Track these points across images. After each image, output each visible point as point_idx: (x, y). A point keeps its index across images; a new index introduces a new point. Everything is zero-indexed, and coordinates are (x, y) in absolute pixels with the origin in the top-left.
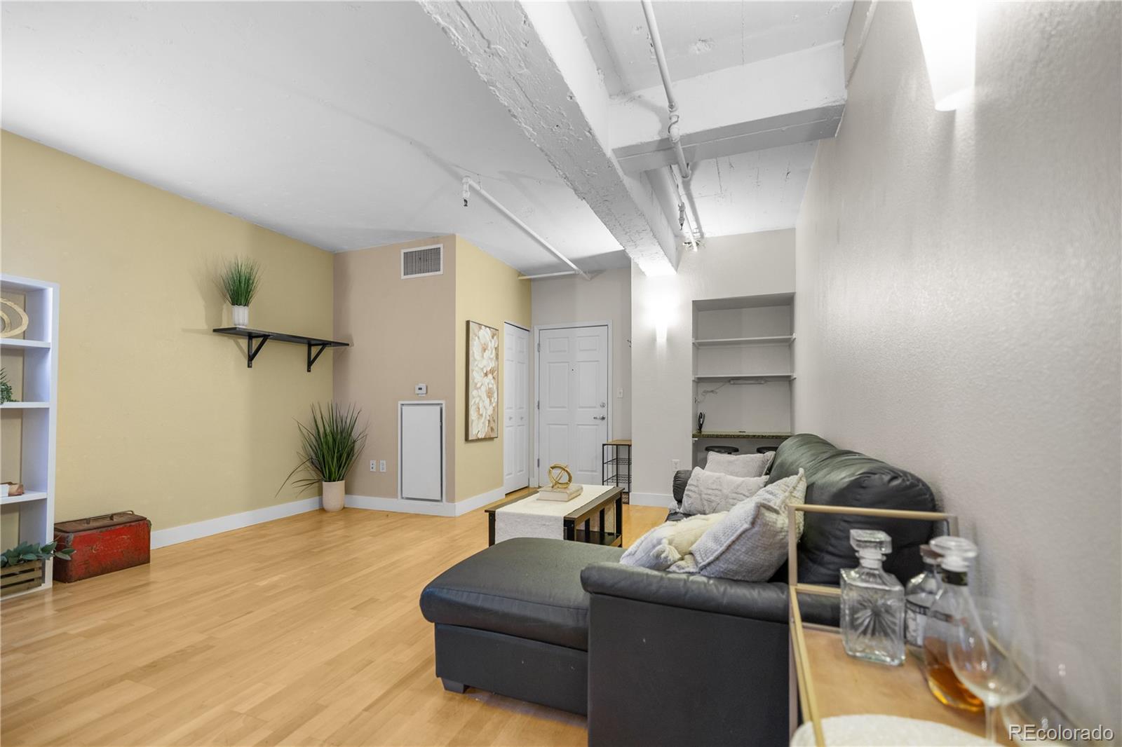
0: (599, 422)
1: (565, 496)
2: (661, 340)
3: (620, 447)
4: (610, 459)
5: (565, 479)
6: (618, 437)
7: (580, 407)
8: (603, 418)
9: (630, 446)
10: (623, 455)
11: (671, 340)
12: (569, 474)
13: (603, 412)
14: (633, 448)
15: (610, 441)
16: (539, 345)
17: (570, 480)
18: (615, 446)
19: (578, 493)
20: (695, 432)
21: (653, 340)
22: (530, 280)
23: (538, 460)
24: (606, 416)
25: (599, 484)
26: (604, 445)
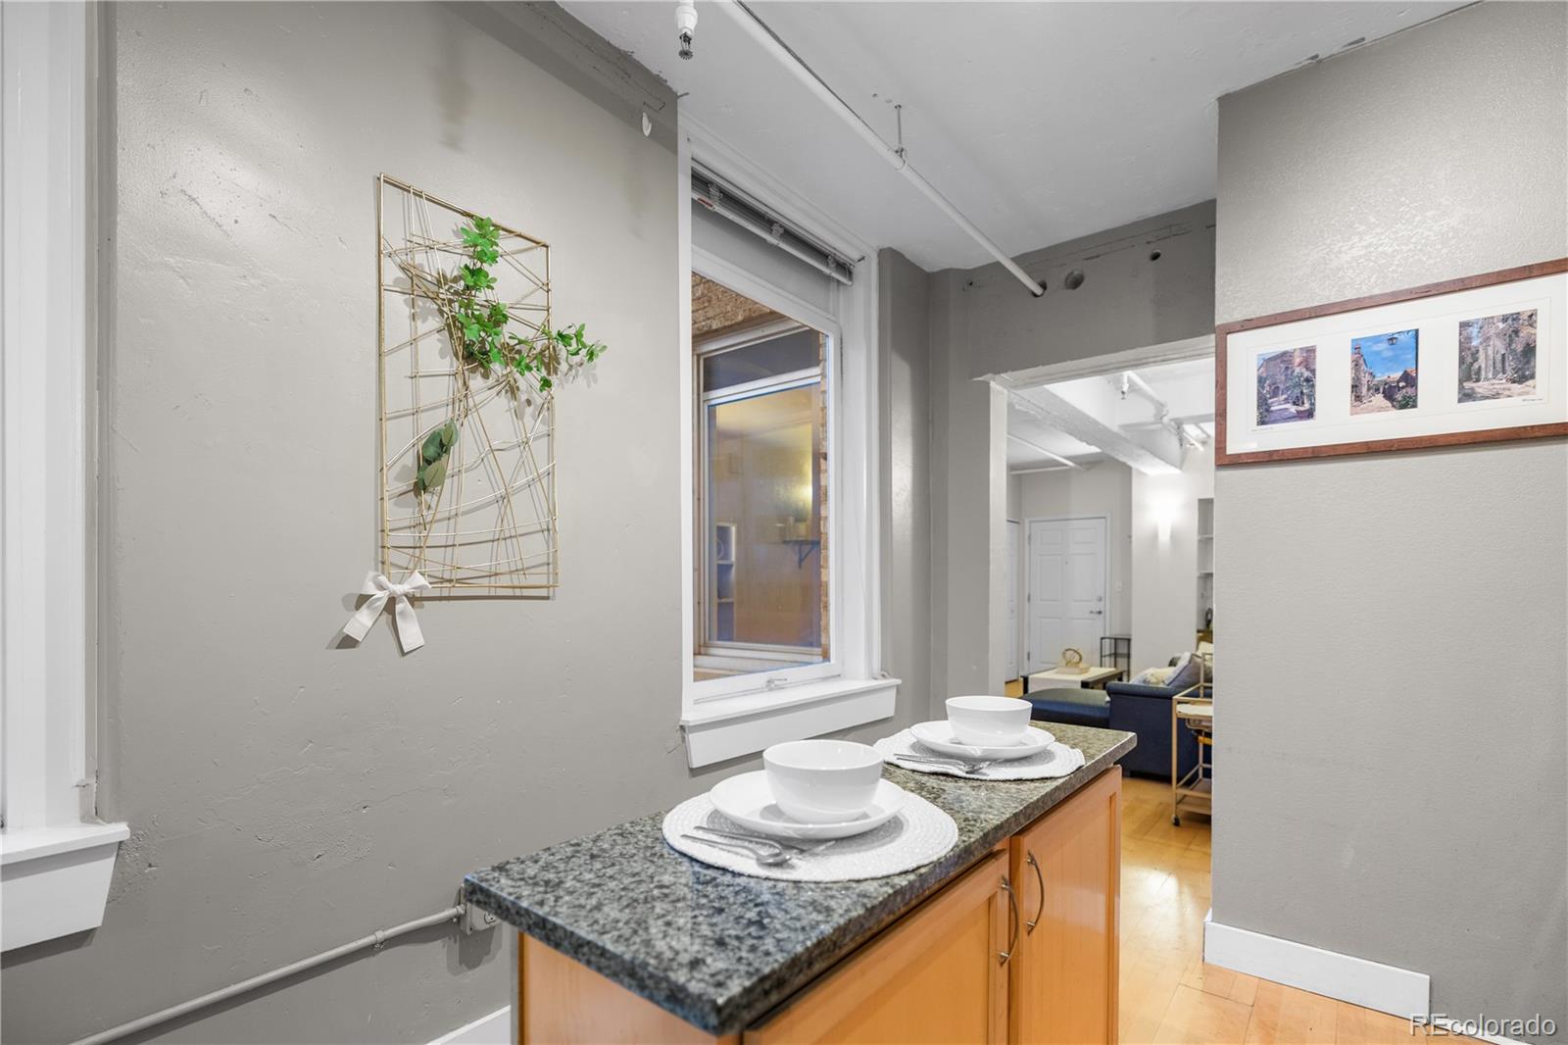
0: (1095, 616)
1: (1077, 671)
2: (1164, 537)
3: (1119, 641)
4: (1107, 652)
5: (1077, 658)
6: (1117, 632)
7: (1075, 601)
8: (1100, 612)
9: (1129, 640)
10: (1122, 649)
11: (1175, 537)
12: (1080, 656)
13: (1100, 606)
14: (1133, 643)
15: (1108, 635)
16: (1029, 537)
17: (1081, 659)
18: (1113, 641)
19: (1086, 670)
20: (1202, 628)
21: (1155, 537)
22: (1020, 475)
23: (1029, 654)
24: (1102, 610)
25: (1096, 666)
26: (1102, 639)
